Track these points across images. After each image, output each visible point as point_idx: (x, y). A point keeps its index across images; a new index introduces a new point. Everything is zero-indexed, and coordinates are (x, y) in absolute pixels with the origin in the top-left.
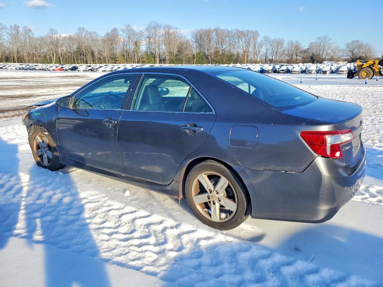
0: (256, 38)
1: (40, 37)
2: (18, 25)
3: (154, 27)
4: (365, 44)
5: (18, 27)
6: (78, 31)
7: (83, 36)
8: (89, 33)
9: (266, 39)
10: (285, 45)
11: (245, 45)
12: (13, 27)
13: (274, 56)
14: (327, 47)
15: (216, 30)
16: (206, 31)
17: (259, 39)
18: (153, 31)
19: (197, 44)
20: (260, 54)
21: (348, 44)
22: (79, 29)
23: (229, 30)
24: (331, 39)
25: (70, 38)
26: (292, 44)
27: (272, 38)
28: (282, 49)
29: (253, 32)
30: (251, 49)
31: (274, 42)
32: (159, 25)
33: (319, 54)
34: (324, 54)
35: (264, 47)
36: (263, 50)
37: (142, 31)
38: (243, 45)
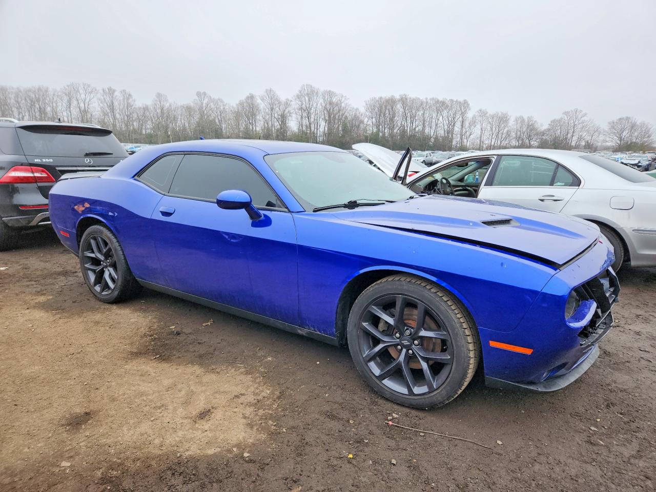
0: (466, 111)
1: (144, 106)
2: (113, 87)
3: (308, 94)
4: (642, 123)
5: (114, 91)
6: (196, 98)
7: (205, 104)
8: (213, 100)
9: (483, 113)
10: (511, 122)
11: (447, 122)
12: (107, 90)
13: (493, 141)
14: (580, 126)
15: (403, 100)
16: (387, 101)
17: (470, 115)
18: (307, 99)
19: (374, 120)
20: (472, 137)
21: (613, 123)
22: (198, 94)
23: (421, 99)
24: (586, 114)
25: (188, 107)
26: (523, 121)
27: (491, 111)
28: (507, 129)
29: (460, 103)
30: (457, 129)
31: (495, 118)
32: (316, 91)
33: (566, 138)
34: (575, 138)
35: (479, 127)
36: (477, 131)
37: (290, 99)
38: (444, 122)
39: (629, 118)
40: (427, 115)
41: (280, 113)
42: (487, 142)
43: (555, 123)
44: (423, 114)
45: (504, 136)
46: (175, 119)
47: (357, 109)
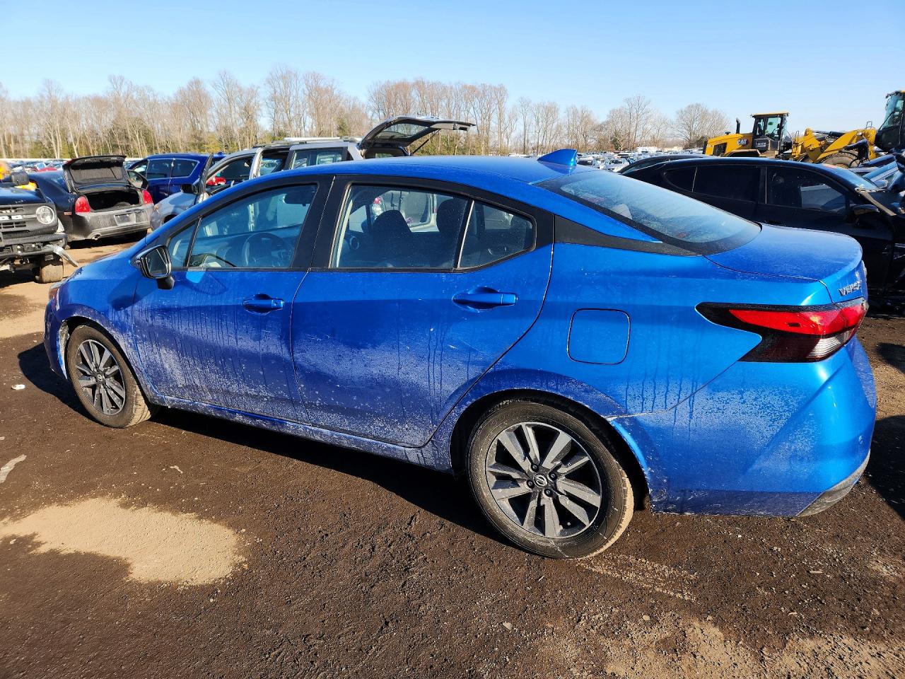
0: (503, 99)
3: (283, 77)
4: (713, 112)
6: (109, 84)
7: (124, 94)
8: (137, 88)
9: (525, 104)
10: (562, 115)
11: (480, 115)
14: (644, 117)
15: (420, 85)
16: (398, 86)
17: (509, 104)
18: (282, 84)
19: (381, 113)
20: (513, 135)
21: (682, 111)
22: (112, 79)
23: (444, 83)
24: (649, 102)
26: (575, 113)
28: (555, 125)
29: (495, 88)
30: (494, 124)
31: (541, 109)
32: (294, 72)
33: (629, 133)
34: (639, 133)
35: (521, 120)
36: (519, 128)
38: (477, 115)
40: (453, 105)
41: (243, 105)
42: (532, 142)
43: (615, 114)
44: (448, 104)
45: (553, 133)
46: (76, 117)
47: (355, 99)
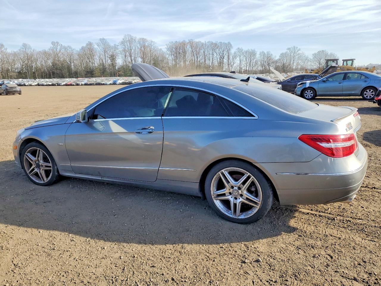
0: (230, 49)
3: (129, 41)
6: (52, 46)
7: (58, 50)
8: (64, 47)
9: (240, 50)
10: (258, 56)
11: (219, 56)
13: (248, 67)
14: (297, 57)
15: (191, 43)
16: (180, 44)
17: (233, 51)
18: (128, 44)
19: (173, 56)
20: (235, 65)
21: (315, 54)
22: (53, 43)
23: (202, 42)
24: (300, 50)
25: (45, 53)
26: (264, 54)
29: (226, 44)
30: (225, 60)
31: (248, 53)
32: (134, 39)
33: (290, 64)
34: (295, 64)
35: (238, 59)
36: (237, 61)
37: (117, 44)
38: (217, 56)
39: (324, 51)
41: (111, 54)
42: (244, 68)
43: (283, 55)
45: (254, 64)
47: (161, 50)
